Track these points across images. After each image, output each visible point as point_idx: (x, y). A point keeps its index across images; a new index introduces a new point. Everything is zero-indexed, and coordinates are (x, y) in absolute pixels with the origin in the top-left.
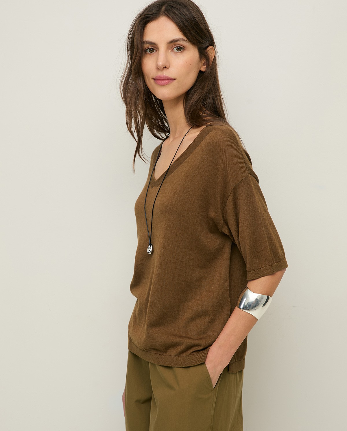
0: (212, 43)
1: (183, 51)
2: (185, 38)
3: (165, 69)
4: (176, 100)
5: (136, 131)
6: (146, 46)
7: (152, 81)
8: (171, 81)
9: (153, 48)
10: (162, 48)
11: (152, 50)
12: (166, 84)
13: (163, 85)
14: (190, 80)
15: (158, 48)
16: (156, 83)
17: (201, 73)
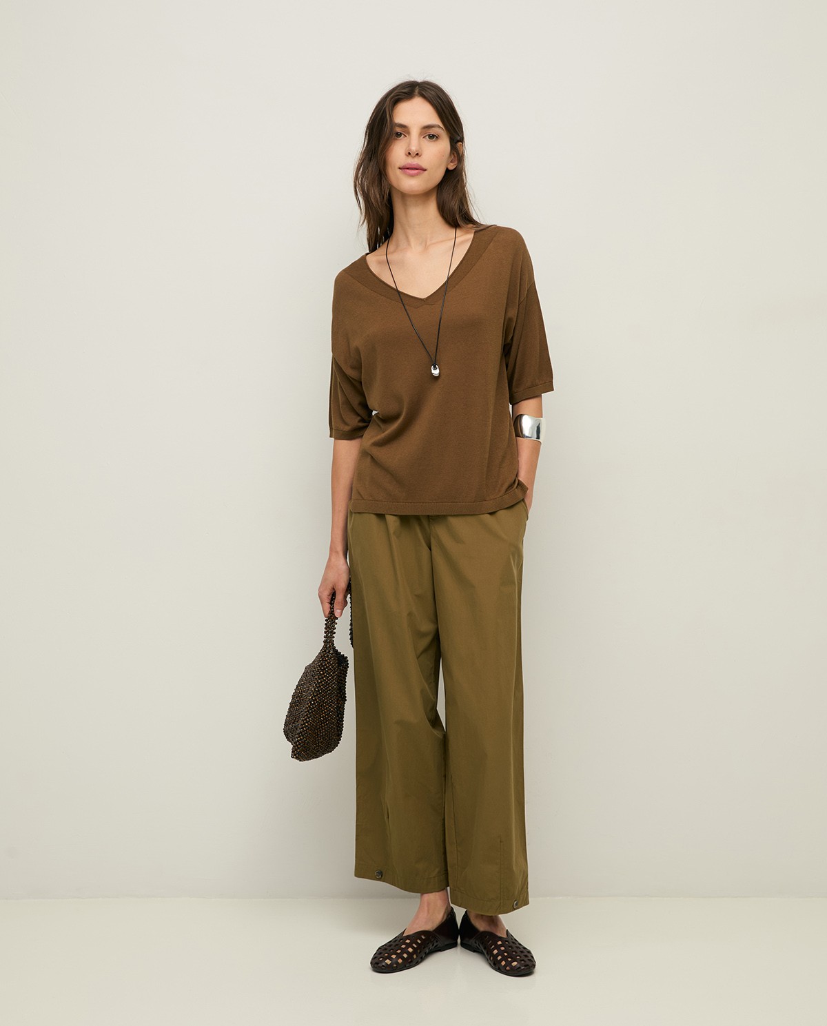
0: (462, 140)
1: (435, 141)
2: (441, 125)
3: (417, 157)
4: (426, 195)
5: (366, 221)
6: (398, 130)
7: (399, 171)
8: (422, 171)
9: (404, 130)
10: (415, 132)
11: (399, 135)
12: (417, 174)
13: (412, 176)
14: (439, 175)
15: (409, 133)
16: (405, 174)
17: (447, 170)
